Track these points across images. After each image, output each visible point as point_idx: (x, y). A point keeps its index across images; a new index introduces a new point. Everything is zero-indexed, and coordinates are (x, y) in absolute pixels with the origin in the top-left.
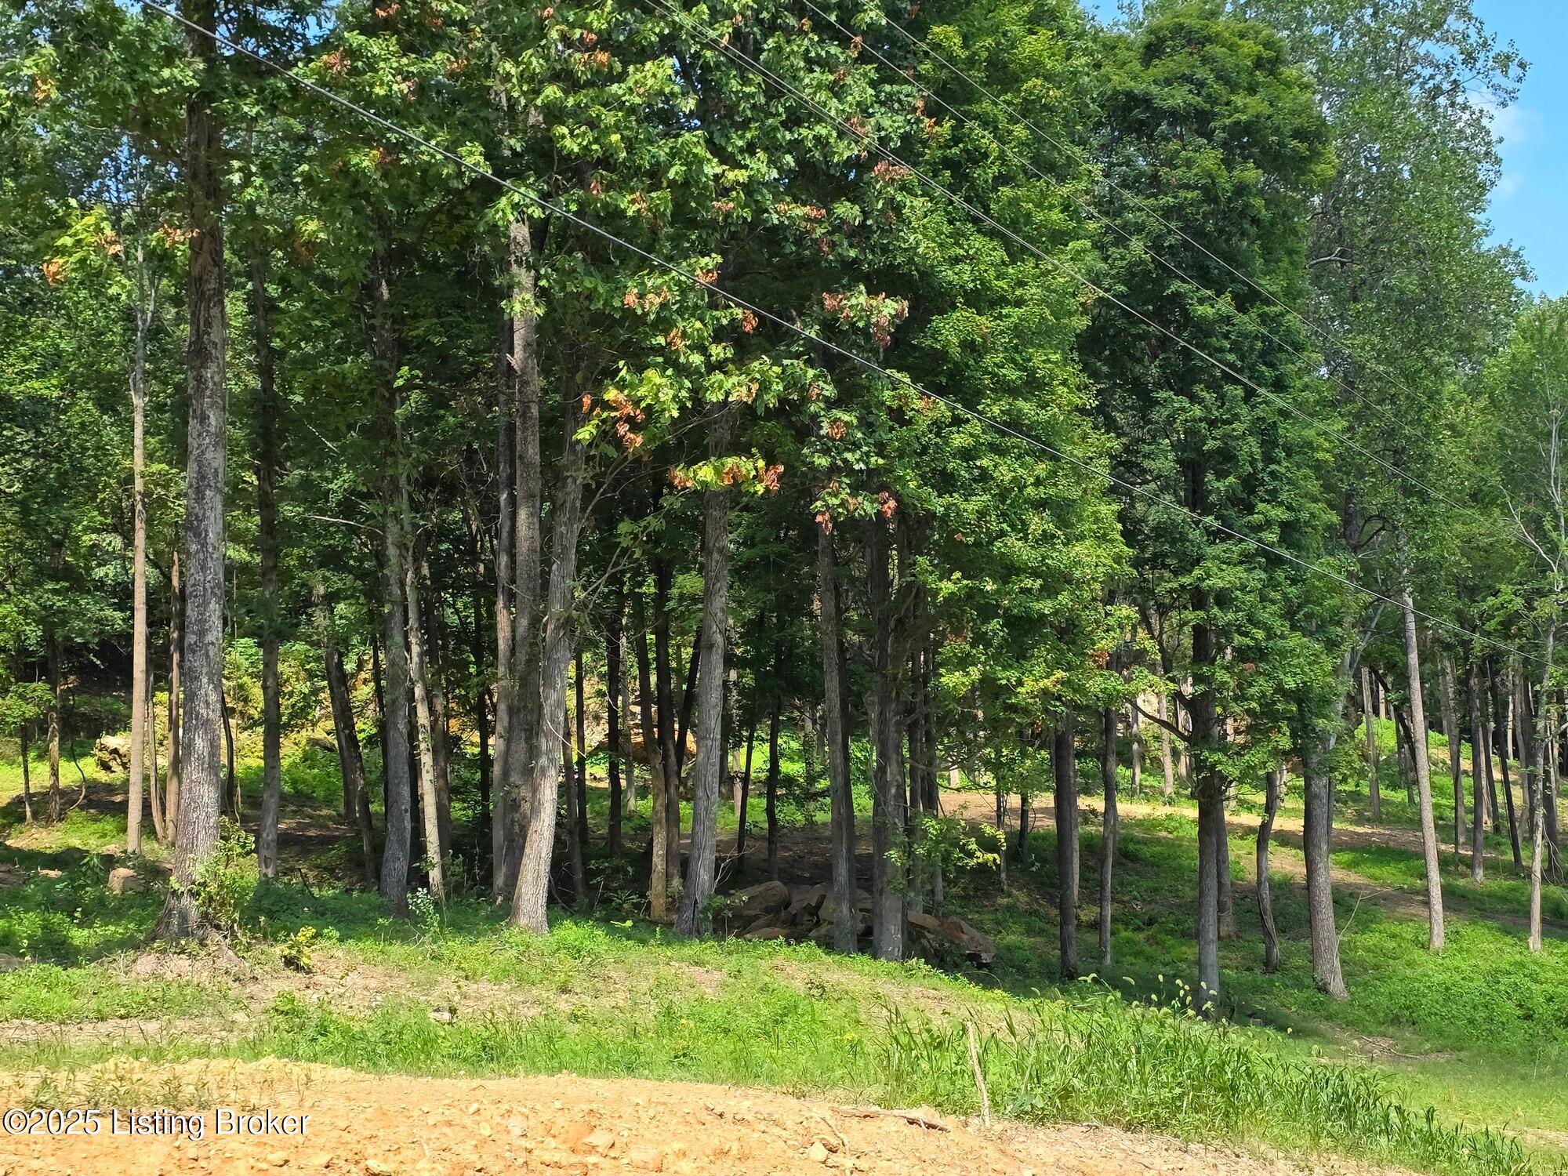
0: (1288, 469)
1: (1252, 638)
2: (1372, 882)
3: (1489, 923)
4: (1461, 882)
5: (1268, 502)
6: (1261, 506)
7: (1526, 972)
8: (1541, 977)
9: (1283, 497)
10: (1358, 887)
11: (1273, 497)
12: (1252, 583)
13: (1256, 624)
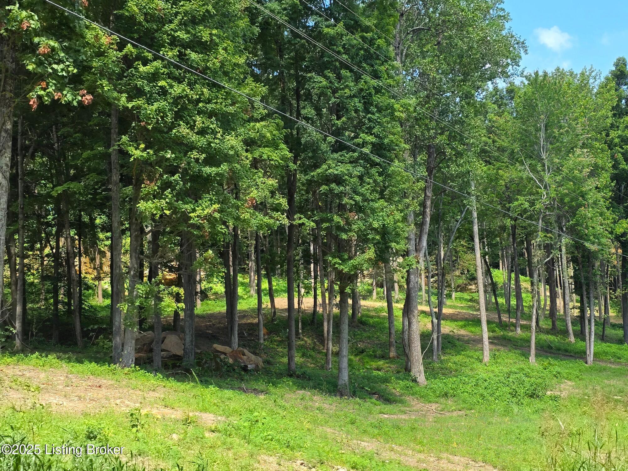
0: (379, 118)
1: (354, 200)
2: (470, 334)
3: (516, 351)
4: (510, 334)
5: (367, 133)
6: (362, 135)
7: (524, 372)
8: (531, 375)
9: (375, 131)
10: (463, 336)
11: (369, 131)
12: (355, 173)
13: (357, 193)
